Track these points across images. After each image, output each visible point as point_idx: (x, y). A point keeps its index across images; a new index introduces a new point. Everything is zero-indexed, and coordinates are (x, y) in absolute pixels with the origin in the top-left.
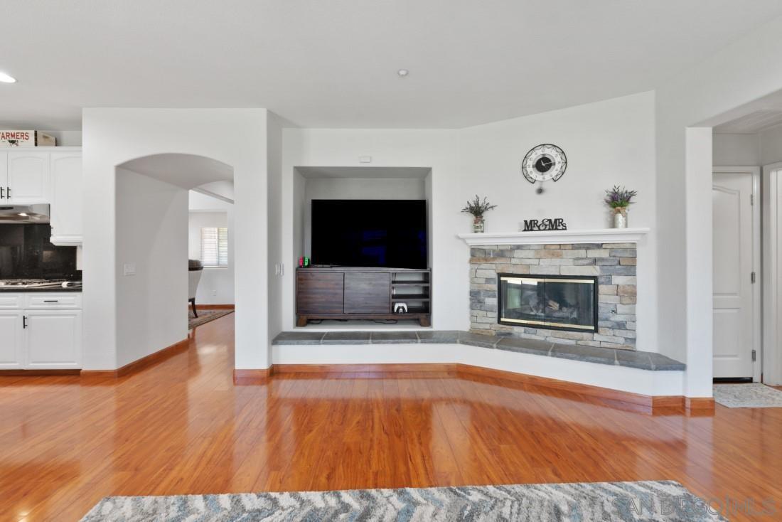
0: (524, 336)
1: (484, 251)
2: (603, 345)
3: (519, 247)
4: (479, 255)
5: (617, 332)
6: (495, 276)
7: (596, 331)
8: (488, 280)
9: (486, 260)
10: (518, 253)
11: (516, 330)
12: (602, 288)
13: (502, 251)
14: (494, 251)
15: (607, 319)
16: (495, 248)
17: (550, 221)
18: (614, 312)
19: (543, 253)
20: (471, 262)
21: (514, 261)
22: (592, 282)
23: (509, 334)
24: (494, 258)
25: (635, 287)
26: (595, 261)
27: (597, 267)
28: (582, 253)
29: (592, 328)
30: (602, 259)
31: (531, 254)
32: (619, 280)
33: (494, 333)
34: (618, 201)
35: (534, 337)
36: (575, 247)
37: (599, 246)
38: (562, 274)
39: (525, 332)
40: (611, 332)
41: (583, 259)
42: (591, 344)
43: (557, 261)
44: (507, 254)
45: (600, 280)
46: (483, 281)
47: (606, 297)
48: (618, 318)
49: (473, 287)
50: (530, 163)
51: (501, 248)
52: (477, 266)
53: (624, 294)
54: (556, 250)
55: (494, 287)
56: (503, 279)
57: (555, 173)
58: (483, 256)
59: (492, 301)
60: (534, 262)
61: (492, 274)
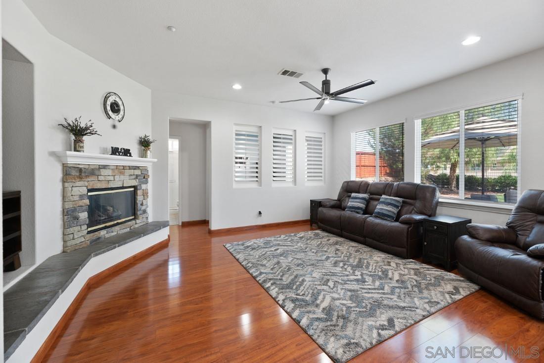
0: (107, 236)
1: (80, 170)
2: (140, 225)
3: (104, 167)
4: (70, 173)
5: (143, 216)
6: (86, 192)
7: (135, 218)
8: (81, 197)
9: (80, 178)
10: (103, 172)
11: (103, 233)
12: (139, 192)
13: (92, 169)
14: (87, 169)
15: (140, 210)
16: (87, 167)
17: (124, 149)
18: (142, 204)
19: (116, 171)
20: (64, 181)
21: (101, 178)
22: (132, 189)
23: (99, 238)
24: (87, 176)
25: (147, 190)
26: (137, 176)
27: (137, 180)
28: (132, 172)
29: (133, 217)
30: (139, 175)
31: (110, 172)
32: (144, 187)
33: (89, 242)
34: (145, 143)
35: (113, 234)
36: (130, 168)
37: (138, 168)
38: (124, 185)
39: (107, 233)
40: (141, 216)
41: (132, 175)
42: (137, 226)
43: (122, 177)
44: (97, 172)
45: (138, 187)
46: (76, 198)
47: (139, 198)
48: (143, 208)
49: (69, 205)
50: (109, 103)
51: (92, 167)
52: (71, 184)
53: (145, 194)
54: (122, 169)
55: (87, 202)
56: (89, 194)
57: (120, 116)
58: (78, 174)
59: (84, 216)
60: (112, 178)
61: (84, 190)
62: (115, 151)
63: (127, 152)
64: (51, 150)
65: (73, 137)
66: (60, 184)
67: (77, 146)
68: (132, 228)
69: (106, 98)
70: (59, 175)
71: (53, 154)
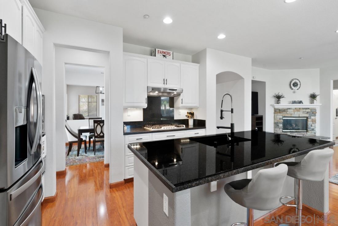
1: (280, 110)
2: (309, 135)
3: (289, 109)
4: (277, 111)
5: (312, 131)
6: (282, 117)
7: (307, 132)
8: (280, 119)
9: (280, 112)
10: (289, 110)
12: (309, 120)
13: (284, 110)
14: (282, 110)
15: (310, 128)
17: (299, 101)
18: (311, 126)
19: (295, 110)
20: (274, 113)
21: (288, 113)
22: (306, 118)
24: (282, 112)
25: (315, 119)
26: (308, 113)
27: (308, 114)
28: (305, 110)
29: (306, 131)
30: (309, 112)
31: (292, 111)
32: (313, 117)
34: (313, 97)
36: (303, 109)
37: (309, 108)
38: (300, 116)
39: (290, 134)
40: (311, 131)
41: (304, 112)
42: (307, 135)
43: (299, 113)
44: (286, 111)
45: (309, 118)
46: (278, 119)
47: (310, 122)
48: (312, 128)
49: (276, 121)
50: (292, 84)
51: (284, 109)
52: (276, 114)
53: (314, 121)
54: (298, 110)
55: (282, 121)
56: (284, 118)
57: (298, 87)
58: (279, 111)
59: (281, 125)
60: (293, 113)
61: (281, 117)
62: (294, 102)
63: (300, 102)
64: (271, 104)
65: (277, 99)
66: (273, 114)
67: (278, 102)
68: (304, 135)
69: (291, 82)
70: (273, 111)
71: (271, 105)
